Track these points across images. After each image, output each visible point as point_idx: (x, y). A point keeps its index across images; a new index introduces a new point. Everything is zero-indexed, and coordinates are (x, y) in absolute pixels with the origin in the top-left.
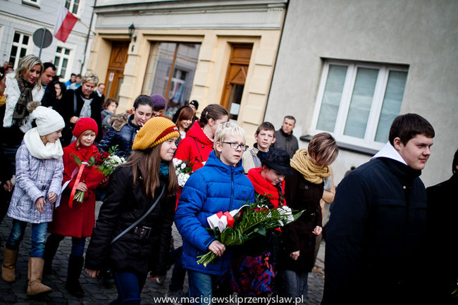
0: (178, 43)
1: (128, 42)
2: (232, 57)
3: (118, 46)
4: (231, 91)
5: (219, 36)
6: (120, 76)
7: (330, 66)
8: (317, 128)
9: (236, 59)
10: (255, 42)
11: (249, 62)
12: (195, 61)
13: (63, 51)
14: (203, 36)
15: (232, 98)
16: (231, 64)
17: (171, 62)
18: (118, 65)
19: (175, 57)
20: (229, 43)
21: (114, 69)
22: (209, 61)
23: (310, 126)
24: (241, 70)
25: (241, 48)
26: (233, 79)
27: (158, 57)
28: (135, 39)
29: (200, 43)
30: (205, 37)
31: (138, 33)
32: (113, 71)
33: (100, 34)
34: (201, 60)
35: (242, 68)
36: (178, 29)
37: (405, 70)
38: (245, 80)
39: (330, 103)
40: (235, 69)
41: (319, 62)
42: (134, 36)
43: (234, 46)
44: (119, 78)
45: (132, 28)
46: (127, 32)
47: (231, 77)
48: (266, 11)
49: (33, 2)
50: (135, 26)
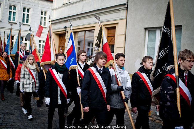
0: (85, 31)
1: (65, 34)
2: (108, 33)
3: (62, 36)
6: (64, 48)
7: (149, 31)
9: (110, 34)
10: (116, 26)
11: (115, 34)
12: (93, 37)
13: (42, 42)
14: (95, 27)
16: (108, 37)
17: (83, 40)
18: (62, 44)
19: (85, 37)
20: (106, 28)
21: (61, 46)
25: (111, 29)
26: (110, 42)
27: (78, 38)
28: (68, 32)
29: (94, 30)
31: (67, 29)
32: (61, 47)
33: (53, 32)
35: (113, 37)
36: (84, 25)
37: (181, 28)
38: (114, 42)
39: (151, 47)
40: (110, 38)
41: (144, 30)
42: (67, 31)
43: (108, 29)
44: (64, 49)
45: (66, 27)
46: (64, 29)
48: (119, 12)
49: (27, 24)
50: (67, 27)
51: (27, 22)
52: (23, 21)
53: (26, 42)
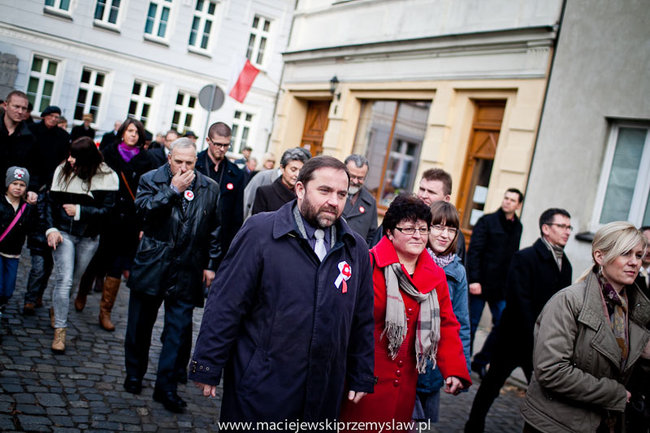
0: (400, 101)
1: (328, 102)
2: (477, 120)
3: (316, 107)
4: (476, 169)
5: (457, 90)
6: (319, 149)
7: (621, 130)
8: (600, 222)
9: (482, 123)
10: (509, 97)
11: (500, 126)
12: (424, 127)
13: (243, 116)
14: (434, 91)
15: (476, 179)
16: (475, 130)
17: (389, 130)
18: (315, 134)
19: (395, 121)
20: (472, 99)
21: (310, 139)
22: (442, 126)
23: (590, 220)
24: (489, 138)
25: (489, 106)
26: (478, 152)
27: (371, 122)
28: (339, 96)
29: (430, 101)
30: (437, 92)
31: (339, 89)
32: (309, 142)
33: (291, 91)
34: (433, 125)
35: (492, 135)
36: (399, 81)
38: (495, 153)
39: (620, 185)
40: (481, 137)
41: (602, 125)
42: (337, 92)
43: (479, 104)
45: (335, 81)
46: (328, 86)
47: (476, 149)
48: (525, 52)
49: (203, 51)
50: (339, 79)
51: (204, 45)
52: (191, 41)
53: (190, 111)
